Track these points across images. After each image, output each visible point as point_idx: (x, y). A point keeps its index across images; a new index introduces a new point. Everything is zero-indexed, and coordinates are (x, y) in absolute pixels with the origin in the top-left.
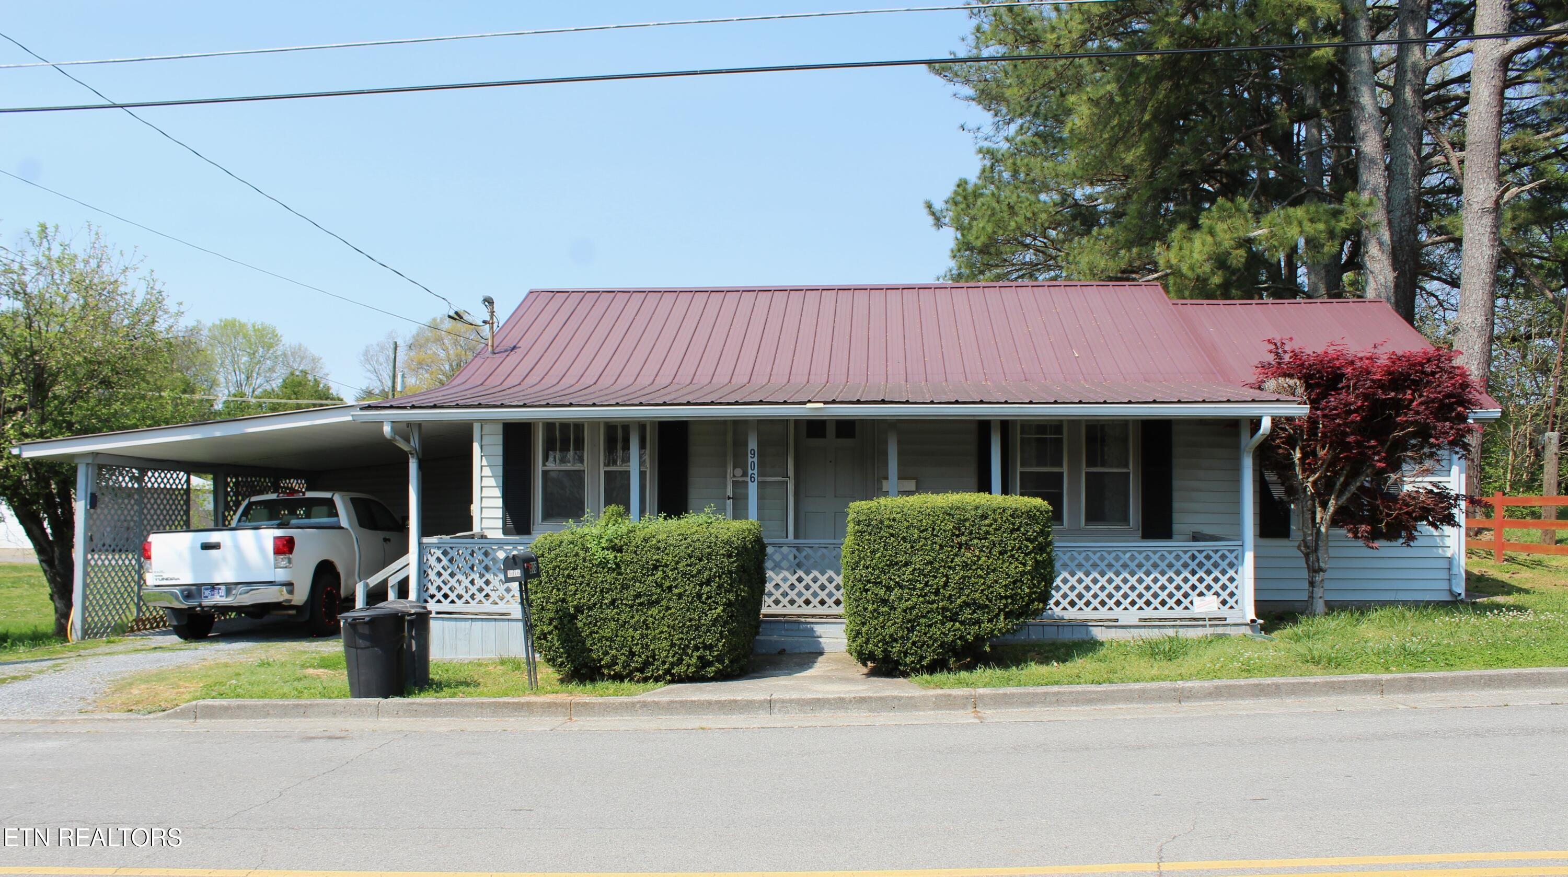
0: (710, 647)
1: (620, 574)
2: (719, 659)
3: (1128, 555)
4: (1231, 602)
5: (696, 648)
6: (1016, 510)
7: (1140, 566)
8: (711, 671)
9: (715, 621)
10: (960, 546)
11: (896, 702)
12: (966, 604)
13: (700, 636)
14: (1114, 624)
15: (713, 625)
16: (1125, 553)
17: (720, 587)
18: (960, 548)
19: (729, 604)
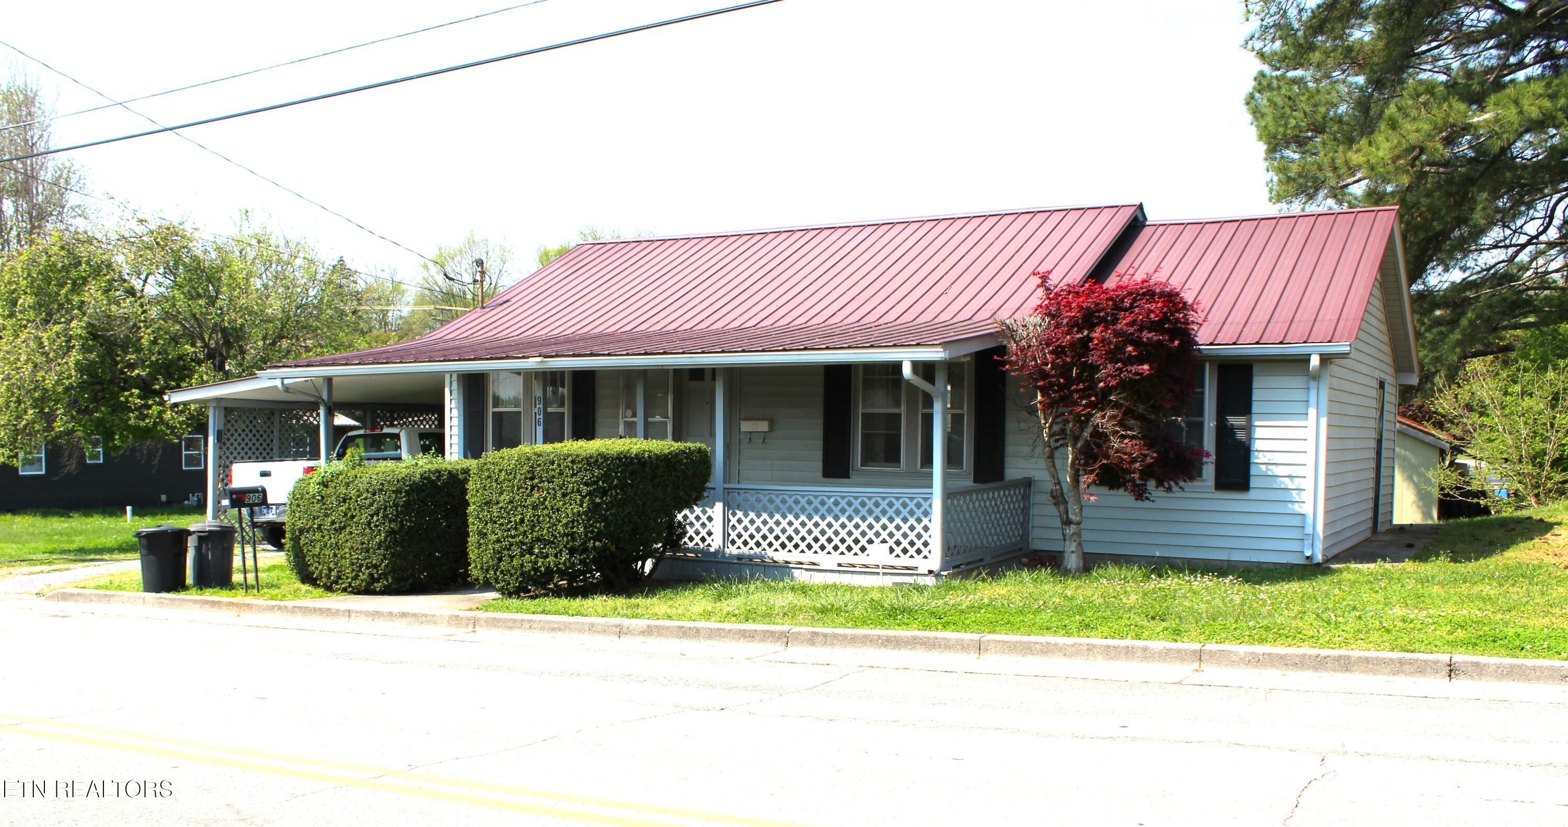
0: (375, 567)
1: (324, 504)
2: (384, 576)
3: (832, 500)
4: (925, 551)
5: (368, 568)
6: (578, 456)
7: (843, 511)
8: (378, 586)
9: (380, 545)
10: (533, 488)
11: (424, 618)
12: (538, 540)
13: (369, 557)
14: (813, 567)
15: (379, 549)
16: (829, 497)
17: (385, 517)
18: (532, 490)
19: (391, 533)
